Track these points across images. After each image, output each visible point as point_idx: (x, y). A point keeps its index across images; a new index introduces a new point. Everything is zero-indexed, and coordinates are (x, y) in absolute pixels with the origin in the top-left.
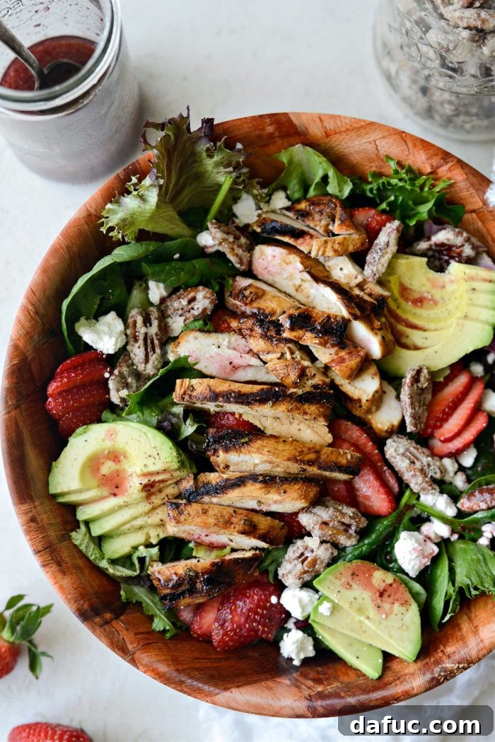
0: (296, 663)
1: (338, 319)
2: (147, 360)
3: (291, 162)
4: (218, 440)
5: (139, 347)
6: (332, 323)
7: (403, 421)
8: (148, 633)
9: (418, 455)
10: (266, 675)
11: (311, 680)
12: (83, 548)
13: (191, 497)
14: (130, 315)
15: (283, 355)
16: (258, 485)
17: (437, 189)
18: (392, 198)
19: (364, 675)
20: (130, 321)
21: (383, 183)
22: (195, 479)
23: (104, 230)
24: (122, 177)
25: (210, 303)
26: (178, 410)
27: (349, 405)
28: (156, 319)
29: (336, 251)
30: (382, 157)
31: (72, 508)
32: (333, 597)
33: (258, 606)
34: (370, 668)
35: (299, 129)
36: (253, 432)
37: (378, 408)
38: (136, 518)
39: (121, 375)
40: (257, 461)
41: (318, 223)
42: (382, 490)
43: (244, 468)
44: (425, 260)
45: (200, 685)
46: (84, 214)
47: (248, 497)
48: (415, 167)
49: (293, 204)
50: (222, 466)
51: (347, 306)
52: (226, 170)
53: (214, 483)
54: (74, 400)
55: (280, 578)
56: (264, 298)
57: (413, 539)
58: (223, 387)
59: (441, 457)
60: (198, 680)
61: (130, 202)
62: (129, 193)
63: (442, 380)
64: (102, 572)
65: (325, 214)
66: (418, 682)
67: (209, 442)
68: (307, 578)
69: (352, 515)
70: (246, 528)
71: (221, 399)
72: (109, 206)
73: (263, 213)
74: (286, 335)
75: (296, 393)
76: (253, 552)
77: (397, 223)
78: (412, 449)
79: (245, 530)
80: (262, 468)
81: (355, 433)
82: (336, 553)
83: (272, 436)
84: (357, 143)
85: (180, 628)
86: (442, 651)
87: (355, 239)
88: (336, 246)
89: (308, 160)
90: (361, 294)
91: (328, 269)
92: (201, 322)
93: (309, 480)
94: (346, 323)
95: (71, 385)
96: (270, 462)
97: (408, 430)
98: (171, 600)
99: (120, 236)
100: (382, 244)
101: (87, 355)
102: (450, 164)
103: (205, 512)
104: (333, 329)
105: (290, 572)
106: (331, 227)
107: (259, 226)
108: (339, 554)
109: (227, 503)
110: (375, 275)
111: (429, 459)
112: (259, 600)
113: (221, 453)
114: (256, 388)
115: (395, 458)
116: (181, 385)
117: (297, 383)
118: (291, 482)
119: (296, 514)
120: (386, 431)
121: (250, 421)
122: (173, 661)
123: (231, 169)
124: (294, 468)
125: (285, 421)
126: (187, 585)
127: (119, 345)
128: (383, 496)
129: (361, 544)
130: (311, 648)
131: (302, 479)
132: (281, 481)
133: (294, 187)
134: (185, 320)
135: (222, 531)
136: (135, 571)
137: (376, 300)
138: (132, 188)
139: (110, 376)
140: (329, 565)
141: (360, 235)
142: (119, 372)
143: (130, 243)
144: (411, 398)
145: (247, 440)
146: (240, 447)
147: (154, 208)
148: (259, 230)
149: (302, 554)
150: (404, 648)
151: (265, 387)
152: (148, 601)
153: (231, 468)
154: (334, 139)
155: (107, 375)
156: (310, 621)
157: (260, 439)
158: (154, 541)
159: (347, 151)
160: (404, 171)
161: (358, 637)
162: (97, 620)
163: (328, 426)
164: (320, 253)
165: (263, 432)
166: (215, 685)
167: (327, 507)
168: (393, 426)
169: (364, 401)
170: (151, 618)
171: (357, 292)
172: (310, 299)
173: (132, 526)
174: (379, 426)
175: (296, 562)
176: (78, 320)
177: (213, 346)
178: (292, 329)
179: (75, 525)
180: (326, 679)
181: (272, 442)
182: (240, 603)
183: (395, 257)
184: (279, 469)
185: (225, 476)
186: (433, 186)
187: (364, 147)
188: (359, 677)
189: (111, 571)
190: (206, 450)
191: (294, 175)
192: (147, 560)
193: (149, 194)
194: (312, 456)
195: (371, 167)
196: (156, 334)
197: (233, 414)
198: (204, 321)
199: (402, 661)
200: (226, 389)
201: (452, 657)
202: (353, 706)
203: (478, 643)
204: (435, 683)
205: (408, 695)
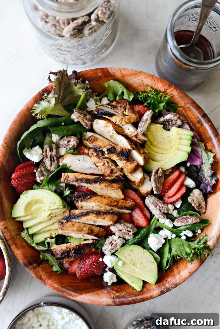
0: (110, 284)
1: (127, 150)
2: (51, 165)
3: (109, 86)
4: (78, 197)
5: (48, 160)
6: (124, 151)
7: (152, 190)
8: (51, 272)
9: (158, 203)
10: (97, 289)
11: (115, 291)
12: (25, 239)
13: (68, 219)
14: (44, 147)
15: (104, 164)
16: (94, 215)
17: (167, 98)
18: (149, 101)
19: (135, 289)
20: (44, 150)
21: (146, 95)
22: (70, 212)
23: (33, 115)
24: (41, 93)
25: (76, 143)
26: (63, 185)
27: (131, 184)
28: (55, 149)
29: (126, 122)
30: (145, 85)
31: (21, 223)
32: (123, 259)
33: (94, 262)
34: (138, 287)
35: (112, 74)
36: (92, 194)
37: (142, 184)
38: (46, 227)
39: (41, 171)
40: (94, 205)
41: (119, 111)
42: (143, 217)
43: (89, 208)
44: (162, 126)
45: (71, 292)
46: (26, 107)
47: (91, 219)
48: (158, 89)
49: (110, 102)
50: (80, 207)
51: (130, 145)
52: (82, 90)
53: (77, 214)
54: (22, 181)
55: (103, 251)
56: (97, 141)
57: (155, 237)
58: (80, 176)
59: (168, 204)
60: (70, 290)
61: (44, 104)
62: (44, 100)
63: (168, 173)
64: (33, 248)
65: (122, 107)
66: (156, 292)
67: (75, 198)
68: (113, 251)
69: (131, 227)
70: (89, 232)
71: (79, 181)
72: (36, 105)
73: (98, 106)
74: (106, 156)
75: (109, 179)
76: (92, 241)
77: (151, 111)
78: (156, 201)
79: (88, 232)
80: (96, 208)
81: (133, 195)
82: (124, 242)
83: (100, 196)
84: (135, 79)
85: (64, 270)
86: (166, 280)
87: (134, 117)
88: (126, 120)
89: (116, 86)
90: (136, 139)
91: (123, 129)
92: (73, 150)
93: (114, 213)
94: (130, 151)
95: (21, 175)
96: (99, 206)
97: (154, 193)
98: (60, 260)
99: (40, 117)
100: (145, 120)
101: (27, 163)
102: (171, 89)
103: (73, 225)
104: (124, 153)
105: (106, 249)
106: (124, 113)
107: (96, 112)
108: (126, 242)
109: (82, 222)
110: (142, 132)
111: (163, 205)
112: (95, 260)
113: (79, 202)
114: (93, 177)
115: (149, 204)
116: (64, 175)
117: (110, 175)
118: (107, 214)
119: (109, 226)
120: (146, 194)
121: (92, 190)
122: (60, 283)
123: (84, 90)
124: (108, 208)
125: (105, 190)
126: (66, 254)
127: (40, 159)
128: (144, 220)
129: (135, 238)
130: (115, 278)
131: (111, 213)
132: (103, 214)
133: (111, 96)
134: (66, 149)
135: (80, 233)
136: (46, 248)
137: (142, 142)
138: (45, 98)
139: (37, 171)
140: (122, 247)
141: (136, 116)
142: (40, 170)
143: (44, 119)
144: (155, 180)
145: (90, 197)
146: (87, 200)
147: (53, 105)
148: (96, 113)
149: (111, 242)
150: (151, 279)
151: (97, 176)
152: (51, 259)
153: (84, 208)
154: (126, 78)
155: (35, 171)
156: (114, 268)
157: (95, 197)
158: (54, 236)
159: (131, 83)
160: (153, 91)
161: (133, 275)
162: (31, 267)
163: (122, 192)
164: (120, 123)
165: (97, 194)
166: (77, 293)
167: (121, 224)
168: (148, 192)
169: (136, 182)
170: (52, 266)
171: (134, 138)
172: (116, 141)
173: (45, 230)
174: (143, 192)
175: (109, 245)
176: (24, 149)
177: (77, 160)
178: (108, 154)
179: (23, 230)
180: (121, 291)
181: (100, 198)
182: (87, 261)
183: (150, 124)
184: (102, 209)
185: (81, 211)
186: (165, 97)
187: (138, 81)
188: (133, 290)
189: (36, 248)
190: (74, 201)
191: (111, 91)
192: (51, 243)
193: (52, 100)
194: (115, 204)
195: (141, 89)
196: (55, 155)
197: (85, 187)
198: (74, 150)
199: (150, 284)
200: (81, 177)
201: (170, 283)
202: (130, 301)
203: (180, 278)
204: (163, 293)
205: (152, 297)
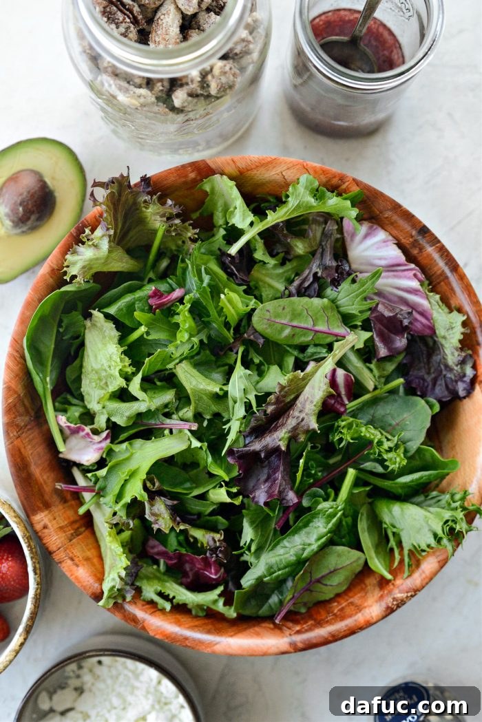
11: (290, 621)
23: (67, 278)
24: (75, 234)
46: (48, 269)
61: (86, 251)
62: (83, 243)
66: (376, 611)
72: (69, 257)
84: (266, 175)
86: (393, 584)
102: (347, 184)
123: (165, 219)
133: (219, 216)
138: (85, 240)
147: (107, 253)
154: (247, 175)
180: (303, 619)
187: (273, 178)
193: (102, 242)
201: (401, 588)
202: (327, 639)
203: (421, 575)
204: (390, 611)
205: (369, 624)
